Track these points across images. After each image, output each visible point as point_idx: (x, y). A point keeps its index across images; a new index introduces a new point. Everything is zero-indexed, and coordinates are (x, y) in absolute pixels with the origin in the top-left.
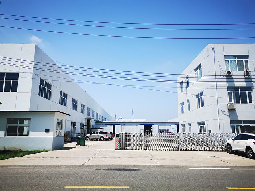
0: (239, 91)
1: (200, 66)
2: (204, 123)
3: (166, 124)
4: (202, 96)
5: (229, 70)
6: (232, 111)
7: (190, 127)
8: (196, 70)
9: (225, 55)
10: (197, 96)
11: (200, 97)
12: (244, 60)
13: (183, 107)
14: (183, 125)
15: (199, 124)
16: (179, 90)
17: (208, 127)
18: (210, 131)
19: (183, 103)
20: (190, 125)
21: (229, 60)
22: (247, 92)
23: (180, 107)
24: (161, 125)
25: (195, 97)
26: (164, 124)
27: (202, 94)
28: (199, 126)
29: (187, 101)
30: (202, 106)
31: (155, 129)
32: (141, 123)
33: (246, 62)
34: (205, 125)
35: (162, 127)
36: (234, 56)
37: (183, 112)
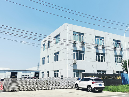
0: (79, 53)
1: (59, 35)
2: (58, 71)
3: (28, 72)
4: (59, 54)
5: (74, 40)
6: (75, 64)
7: (48, 73)
8: (55, 37)
9: (73, 31)
10: (55, 54)
11: (57, 55)
12: (82, 36)
13: (44, 60)
14: (43, 73)
15: (55, 71)
16: (42, 49)
17: (61, 74)
18: (62, 76)
19: (44, 58)
20: (48, 72)
21: (75, 34)
22: (82, 54)
23: (42, 60)
24: (24, 72)
25: (54, 54)
26: (26, 71)
27: (58, 53)
28: (55, 73)
29: (47, 57)
30: (58, 60)
31: (19, 75)
32: (9, 71)
33: (83, 37)
34: (59, 73)
35: (24, 74)
36: (77, 32)
37: (43, 64)
